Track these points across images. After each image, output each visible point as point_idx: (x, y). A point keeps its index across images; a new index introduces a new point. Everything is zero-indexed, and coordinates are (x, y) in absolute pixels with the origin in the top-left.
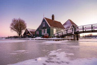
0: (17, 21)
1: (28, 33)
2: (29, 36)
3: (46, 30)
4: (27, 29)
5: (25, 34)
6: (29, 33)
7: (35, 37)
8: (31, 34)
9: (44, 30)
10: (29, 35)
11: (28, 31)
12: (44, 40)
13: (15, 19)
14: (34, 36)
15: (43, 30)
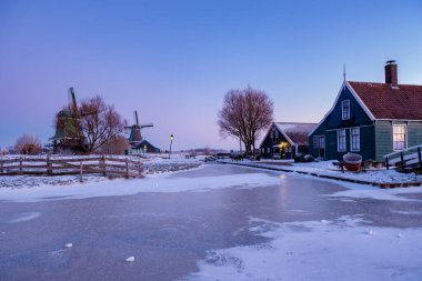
0: (241, 97)
1: (282, 138)
2: (283, 152)
3: (357, 131)
4: (274, 126)
5: (267, 142)
6: (285, 140)
7: (310, 160)
8: (293, 144)
9: (348, 132)
10: (283, 148)
11: (280, 133)
12: (343, 180)
13: (232, 92)
14: (306, 156)
15: (344, 133)
